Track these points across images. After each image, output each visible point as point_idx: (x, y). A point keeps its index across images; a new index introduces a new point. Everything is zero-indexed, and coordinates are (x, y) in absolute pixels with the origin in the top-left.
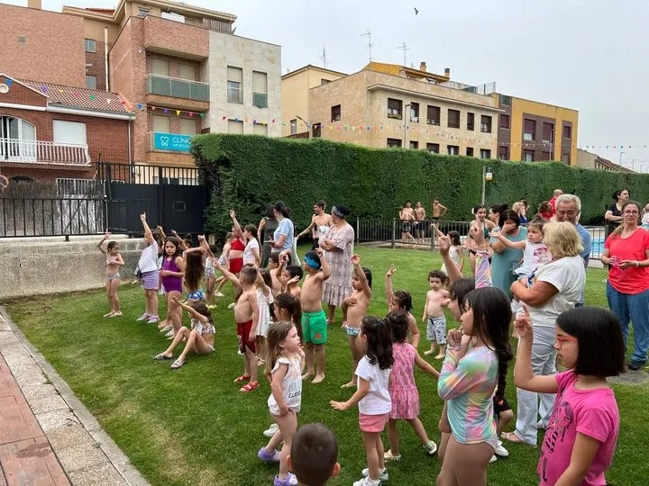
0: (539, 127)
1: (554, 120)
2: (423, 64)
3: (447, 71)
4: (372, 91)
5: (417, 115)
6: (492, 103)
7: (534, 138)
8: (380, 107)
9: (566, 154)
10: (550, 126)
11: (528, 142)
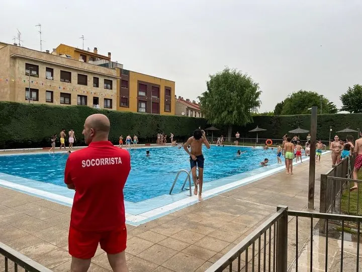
0: (149, 88)
1: (160, 86)
2: (96, 49)
3: (109, 54)
4: (14, 58)
5: (52, 75)
7: (146, 95)
8: (18, 68)
9: (168, 105)
10: (156, 89)
11: (141, 96)
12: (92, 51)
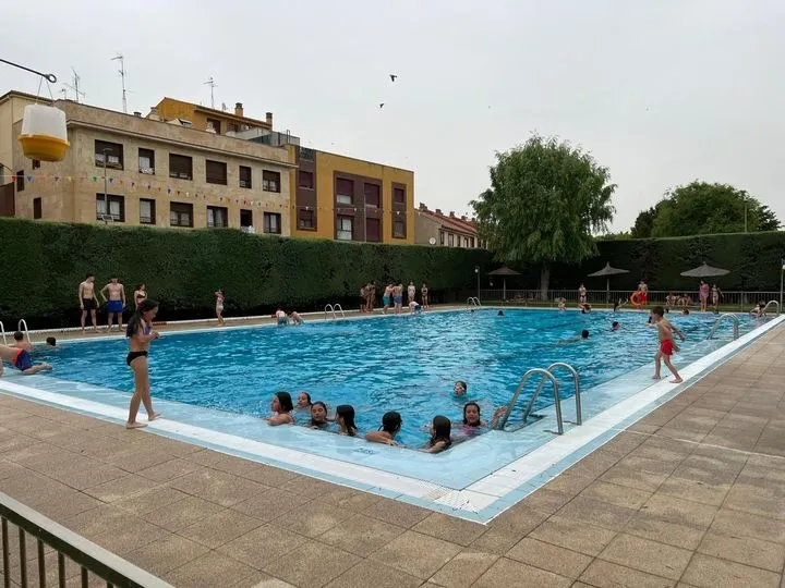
0: (359, 188)
1: (381, 181)
2: (239, 106)
3: (269, 116)
4: (70, 129)
5: (152, 165)
6: (284, 156)
7: (352, 202)
9: (400, 222)
10: (374, 188)
11: (343, 205)
12: (231, 110)
